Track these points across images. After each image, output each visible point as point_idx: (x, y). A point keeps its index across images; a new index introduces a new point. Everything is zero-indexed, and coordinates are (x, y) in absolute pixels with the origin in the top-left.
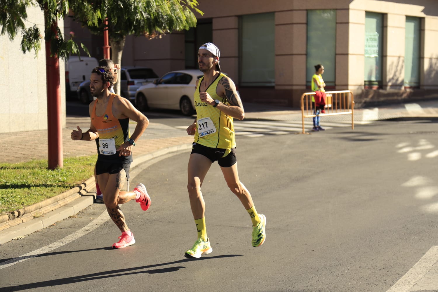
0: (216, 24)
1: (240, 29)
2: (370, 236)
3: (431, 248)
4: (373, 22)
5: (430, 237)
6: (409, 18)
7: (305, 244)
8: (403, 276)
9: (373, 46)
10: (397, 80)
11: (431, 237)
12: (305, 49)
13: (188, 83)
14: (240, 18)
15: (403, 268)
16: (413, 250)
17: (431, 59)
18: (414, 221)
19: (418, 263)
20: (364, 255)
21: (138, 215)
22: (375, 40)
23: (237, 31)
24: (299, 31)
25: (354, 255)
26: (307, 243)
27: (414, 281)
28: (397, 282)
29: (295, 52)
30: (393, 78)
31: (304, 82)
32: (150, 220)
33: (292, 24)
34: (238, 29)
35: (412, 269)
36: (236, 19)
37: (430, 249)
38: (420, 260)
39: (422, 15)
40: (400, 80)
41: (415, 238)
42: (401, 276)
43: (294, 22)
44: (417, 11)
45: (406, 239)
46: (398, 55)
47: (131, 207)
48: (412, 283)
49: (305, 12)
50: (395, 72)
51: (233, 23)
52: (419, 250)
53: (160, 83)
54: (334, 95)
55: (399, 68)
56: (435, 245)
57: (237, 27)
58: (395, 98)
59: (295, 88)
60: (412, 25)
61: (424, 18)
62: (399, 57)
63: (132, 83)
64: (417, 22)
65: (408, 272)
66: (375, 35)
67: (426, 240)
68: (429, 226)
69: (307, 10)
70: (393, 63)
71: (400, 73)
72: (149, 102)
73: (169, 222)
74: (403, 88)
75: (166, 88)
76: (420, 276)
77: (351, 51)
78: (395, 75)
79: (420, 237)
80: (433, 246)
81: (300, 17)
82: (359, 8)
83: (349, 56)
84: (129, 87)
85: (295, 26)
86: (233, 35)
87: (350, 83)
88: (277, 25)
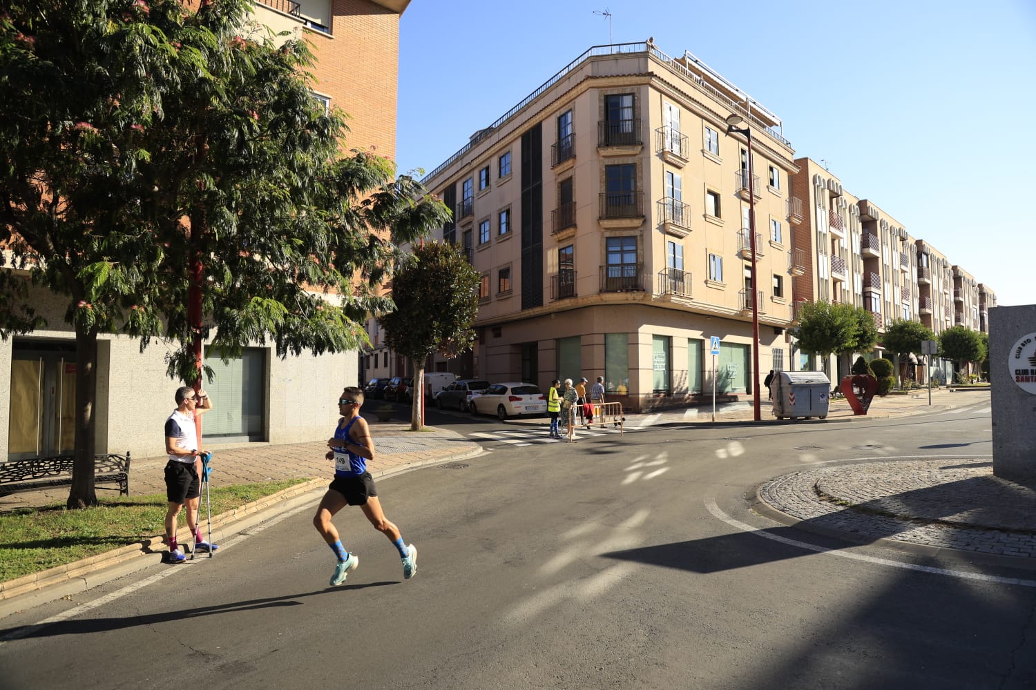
0: (540, 346)
1: (558, 350)
4: (661, 343)
6: (691, 340)
9: (660, 363)
10: (681, 389)
12: (604, 365)
13: (504, 394)
14: (557, 340)
17: (709, 372)
22: (663, 357)
23: (555, 350)
24: (598, 351)
29: (595, 367)
30: (677, 388)
33: (593, 345)
36: (555, 341)
39: (702, 338)
40: (684, 388)
43: (595, 343)
44: (697, 334)
49: (603, 335)
50: (679, 383)
51: (552, 344)
53: (486, 393)
55: (682, 379)
57: (555, 347)
58: (680, 402)
60: (694, 346)
61: (704, 340)
62: (683, 371)
63: (471, 393)
64: (698, 343)
66: (663, 354)
69: (605, 334)
70: (677, 375)
71: (684, 384)
72: (478, 409)
74: (687, 395)
75: (489, 397)
77: (641, 366)
78: (679, 385)
81: (600, 339)
82: (646, 332)
83: (640, 371)
84: (468, 396)
85: (595, 346)
86: (552, 354)
87: (640, 392)
88: (583, 346)
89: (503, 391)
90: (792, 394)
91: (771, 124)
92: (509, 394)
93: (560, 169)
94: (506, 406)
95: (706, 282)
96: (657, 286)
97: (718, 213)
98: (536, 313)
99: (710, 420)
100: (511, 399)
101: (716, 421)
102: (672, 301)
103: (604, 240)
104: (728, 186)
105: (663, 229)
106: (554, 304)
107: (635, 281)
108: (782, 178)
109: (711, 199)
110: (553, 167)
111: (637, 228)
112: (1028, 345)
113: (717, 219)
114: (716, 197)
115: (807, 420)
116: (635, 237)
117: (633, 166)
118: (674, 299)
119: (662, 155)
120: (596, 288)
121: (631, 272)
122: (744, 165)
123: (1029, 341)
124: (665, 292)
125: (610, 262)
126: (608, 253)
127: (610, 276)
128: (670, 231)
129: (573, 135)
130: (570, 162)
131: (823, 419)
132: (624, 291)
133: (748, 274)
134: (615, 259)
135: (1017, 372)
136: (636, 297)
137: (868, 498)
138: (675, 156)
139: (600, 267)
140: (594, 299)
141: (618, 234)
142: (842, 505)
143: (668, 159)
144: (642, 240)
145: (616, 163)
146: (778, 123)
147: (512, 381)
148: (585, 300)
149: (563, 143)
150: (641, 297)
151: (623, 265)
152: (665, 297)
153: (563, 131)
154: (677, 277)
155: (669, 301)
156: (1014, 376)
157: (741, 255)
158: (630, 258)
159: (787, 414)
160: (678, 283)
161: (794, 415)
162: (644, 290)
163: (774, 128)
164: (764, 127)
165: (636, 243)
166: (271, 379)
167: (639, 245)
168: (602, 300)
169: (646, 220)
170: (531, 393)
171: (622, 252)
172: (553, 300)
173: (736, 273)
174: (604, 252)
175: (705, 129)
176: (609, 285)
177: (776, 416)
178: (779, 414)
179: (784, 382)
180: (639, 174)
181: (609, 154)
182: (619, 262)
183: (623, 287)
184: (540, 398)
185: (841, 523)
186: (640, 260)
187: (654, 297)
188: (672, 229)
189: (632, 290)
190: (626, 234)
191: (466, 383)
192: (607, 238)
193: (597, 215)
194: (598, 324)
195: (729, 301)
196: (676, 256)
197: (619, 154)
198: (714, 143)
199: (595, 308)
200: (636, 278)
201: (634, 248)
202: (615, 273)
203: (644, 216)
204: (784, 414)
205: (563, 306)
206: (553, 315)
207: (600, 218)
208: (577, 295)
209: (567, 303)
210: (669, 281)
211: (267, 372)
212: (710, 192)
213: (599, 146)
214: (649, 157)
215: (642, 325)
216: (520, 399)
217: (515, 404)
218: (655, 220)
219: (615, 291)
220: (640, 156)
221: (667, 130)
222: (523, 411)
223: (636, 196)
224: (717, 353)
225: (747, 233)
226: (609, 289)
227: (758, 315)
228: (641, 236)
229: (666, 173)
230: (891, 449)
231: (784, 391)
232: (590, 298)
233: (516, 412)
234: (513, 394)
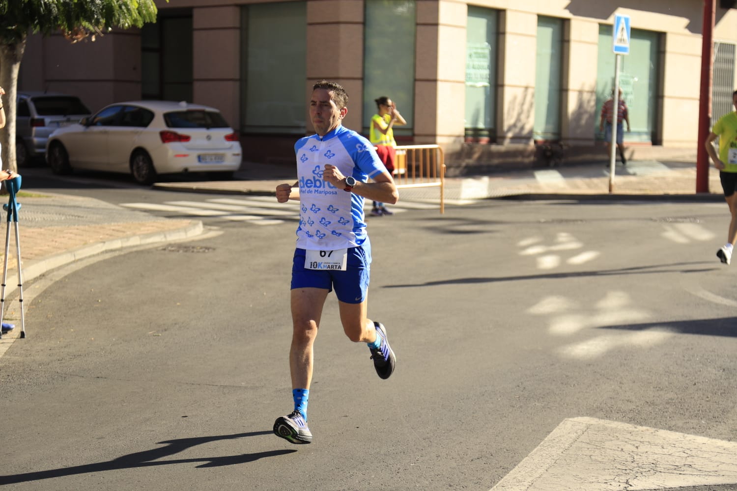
0: (199, 19)
1: (243, 29)
2: (459, 402)
3: (563, 422)
4: (481, 24)
5: (562, 404)
6: (543, 20)
7: (344, 416)
8: (511, 472)
9: (480, 68)
10: (522, 128)
11: (564, 404)
12: (360, 69)
13: (145, 125)
14: (244, 8)
15: (512, 457)
16: (532, 425)
17: (581, 92)
18: (536, 375)
19: (539, 447)
20: (446, 434)
21: (40, 364)
22: (484, 57)
23: (238, 32)
24: (350, 37)
25: (429, 435)
26: (347, 415)
27: (530, 479)
28: (500, 482)
29: (342, 74)
30: (515, 125)
32: (62, 374)
33: (338, 23)
34: (241, 28)
35: (527, 458)
36: (237, 10)
37: (561, 424)
38: (542, 443)
39: (566, 14)
40: (527, 128)
41: (535, 405)
42: (506, 470)
43: (342, 19)
44: (557, 6)
45: (521, 407)
46: (524, 84)
47: (27, 350)
48: (525, 483)
49: (361, 3)
50: (519, 115)
51: (231, 17)
52: (542, 425)
53: (93, 124)
54: (409, 152)
55: (526, 107)
56: (569, 417)
57: (238, 25)
58: (519, 159)
60: (548, 32)
61: (568, 20)
62: (527, 88)
64: (557, 27)
65: (519, 465)
66: (485, 48)
67: (555, 408)
68: (562, 383)
70: (515, 98)
71: (528, 117)
72: (72, 159)
73: (98, 377)
74: (532, 143)
75: (106, 133)
76: (540, 471)
77: (441, 75)
78: (518, 119)
79: (545, 403)
80: (566, 419)
83: (439, 84)
84: (35, 129)
85: (342, 26)
86: (231, 39)
87: (438, 132)
88: (310, 24)
89: (143, 119)
92: (159, 125)
94: (152, 154)
99: (605, 191)
100: (166, 137)
101: (616, 191)
147: (160, 97)
170: (208, 126)
184: (229, 138)
216: (186, 138)
217: (173, 148)
222: (193, 164)
224: (624, 49)
233: (178, 165)
234: (168, 125)
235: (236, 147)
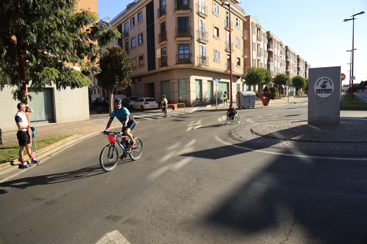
0: (155, 84)
4: (198, 82)
6: (208, 81)
9: (198, 89)
10: (205, 98)
12: (178, 90)
14: (161, 82)
17: (215, 92)
22: (199, 87)
24: (176, 85)
29: (175, 91)
30: (204, 98)
31: (178, 100)
33: (174, 83)
34: (161, 85)
39: (212, 80)
40: (206, 98)
44: (211, 79)
46: (205, 91)
49: (178, 80)
50: (205, 96)
51: (159, 83)
53: (136, 102)
54: (178, 105)
55: (206, 95)
57: (160, 84)
58: (205, 103)
59: (175, 101)
60: (210, 83)
62: (206, 92)
63: (130, 102)
69: (178, 79)
70: (204, 93)
71: (206, 96)
74: (207, 100)
75: (137, 103)
78: (205, 97)
81: (176, 81)
82: (193, 78)
83: (191, 92)
86: (159, 87)
87: (191, 100)
88: (170, 84)
89: (142, 100)
90: (243, 99)
91: (237, 2)
92: (144, 101)
93: (161, 18)
94: (143, 106)
95: (214, 60)
96: (197, 62)
97: (218, 35)
98: (153, 72)
99: (215, 109)
100: (145, 103)
101: (217, 109)
102: (202, 67)
103: (177, 45)
104: (222, 26)
105: (199, 41)
106: (160, 69)
107: (189, 60)
108: (241, 23)
109: (216, 30)
110: (158, 18)
111: (189, 41)
112: (321, 81)
113: (218, 37)
114: (218, 29)
115: (248, 108)
116: (188, 44)
117: (188, 17)
118: (203, 66)
119: (198, 14)
120: (175, 63)
121: (187, 57)
122: (227, 18)
123: (321, 80)
124: (199, 64)
125: (180, 53)
126: (179, 50)
127: (180, 58)
128: (201, 42)
129: (165, 5)
130: (165, 16)
131: (253, 108)
132: (185, 63)
133: (228, 57)
134: (181, 52)
135: (317, 90)
136: (189, 66)
137: (268, 133)
138: (203, 14)
139: (176, 55)
140: (174, 67)
141: (182, 43)
142: (260, 135)
143: (200, 15)
144: (191, 45)
145: (181, 16)
146: (240, 2)
147: (145, 97)
148: (171, 67)
149: (162, 9)
150: (191, 66)
151: (184, 54)
152: (199, 65)
153: (162, 4)
154: (204, 58)
155: (201, 67)
156: (316, 91)
157: (226, 51)
158: (187, 52)
159: (241, 106)
160: (204, 61)
161: (243, 106)
162: (192, 63)
163: (238, 4)
164: (235, 4)
165: (189, 46)
166: (55, 99)
167: (190, 47)
168: (177, 67)
169: (192, 37)
170: (152, 101)
171: (184, 49)
172: (159, 67)
173: (224, 57)
174: (177, 49)
175: (214, 4)
176: (180, 62)
177: (238, 107)
178: (239, 106)
179: (240, 95)
180: (190, 21)
181: (179, 13)
182: (183, 53)
183: (184, 62)
184: (156, 103)
185: (259, 141)
186: (190, 52)
187: (195, 65)
188: (202, 41)
189: (188, 63)
190: (185, 43)
191: (129, 98)
192: (179, 44)
193: (175, 36)
194: (176, 75)
195: (222, 67)
196: (203, 51)
197: (182, 13)
198: (217, 9)
199: (174, 70)
200: (189, 59)
201: (188, 48)
202: (181, 57)
203: (192, 36)
204: (240, 106)
205: (163, 69)
206: (159, 73)
207: (176, 37)
208: (168, 65)
209: (164, 68)
210: (201, 60)
211: (53, 96)
212: (215, 28)
213: (175, 10)
214: (193, 14)
215: (191, 76)
216: (149, 103)
217: (147, 105)
218: (196, 38)
219: (182, 64)
220: (190, 14)
221: (200, 4)
222: (150, 107)
223: (189, 29)
224: (218, 85)
225: (228, 42)
226: (179, 63)
227: (232, 72)
228: (191, 43)
229: (199, 20)
230: (276, 117)
231: (240, 98)
232: (173, 66)
233: (147, 108)
234: (146, 101)
235: (157, 104)
